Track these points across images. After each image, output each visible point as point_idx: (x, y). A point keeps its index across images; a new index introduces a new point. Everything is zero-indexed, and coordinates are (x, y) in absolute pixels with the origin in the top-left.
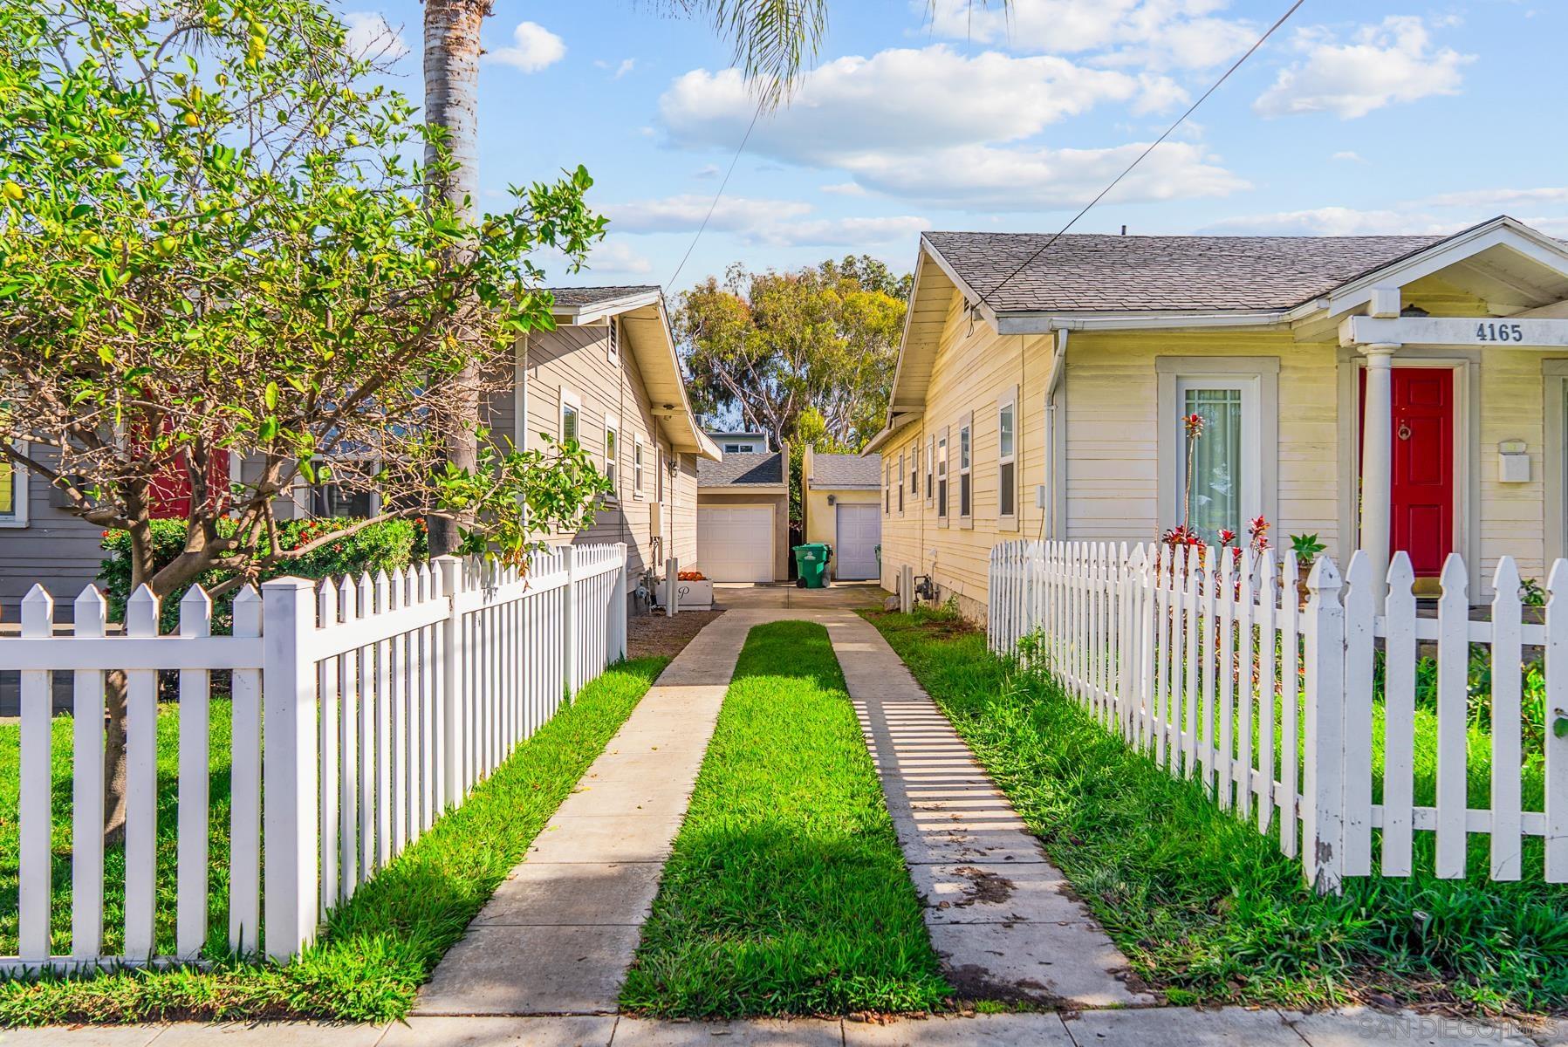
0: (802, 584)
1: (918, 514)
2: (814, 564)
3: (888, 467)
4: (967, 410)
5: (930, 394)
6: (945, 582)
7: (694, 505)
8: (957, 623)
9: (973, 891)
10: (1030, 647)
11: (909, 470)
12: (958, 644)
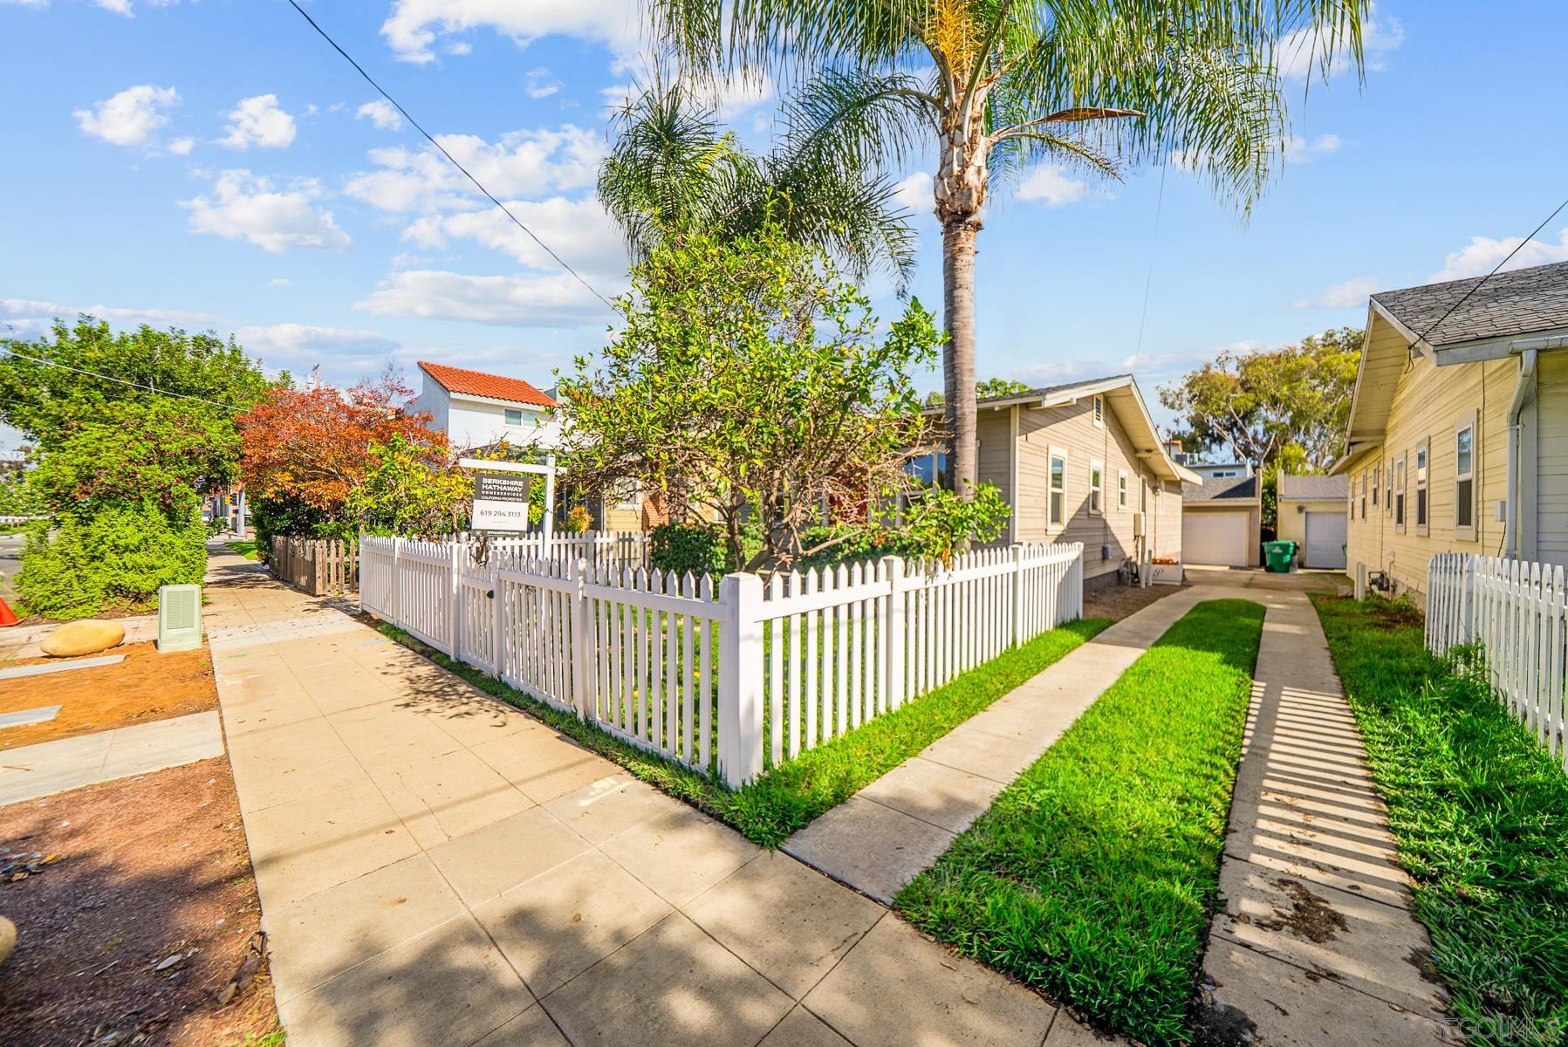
0: (1270, 569)
1: (1378, 522)
2: (1280, 556)
3: (1354, 484)
4: (1424, 435)
5: (1390, 424)
6: (1402, 578)
7: (1179, 513)
8: (1408, 614)
9: (1288, 913)
10: (1467, 654)
11: (1371, 486)
12: (1403, 634)
